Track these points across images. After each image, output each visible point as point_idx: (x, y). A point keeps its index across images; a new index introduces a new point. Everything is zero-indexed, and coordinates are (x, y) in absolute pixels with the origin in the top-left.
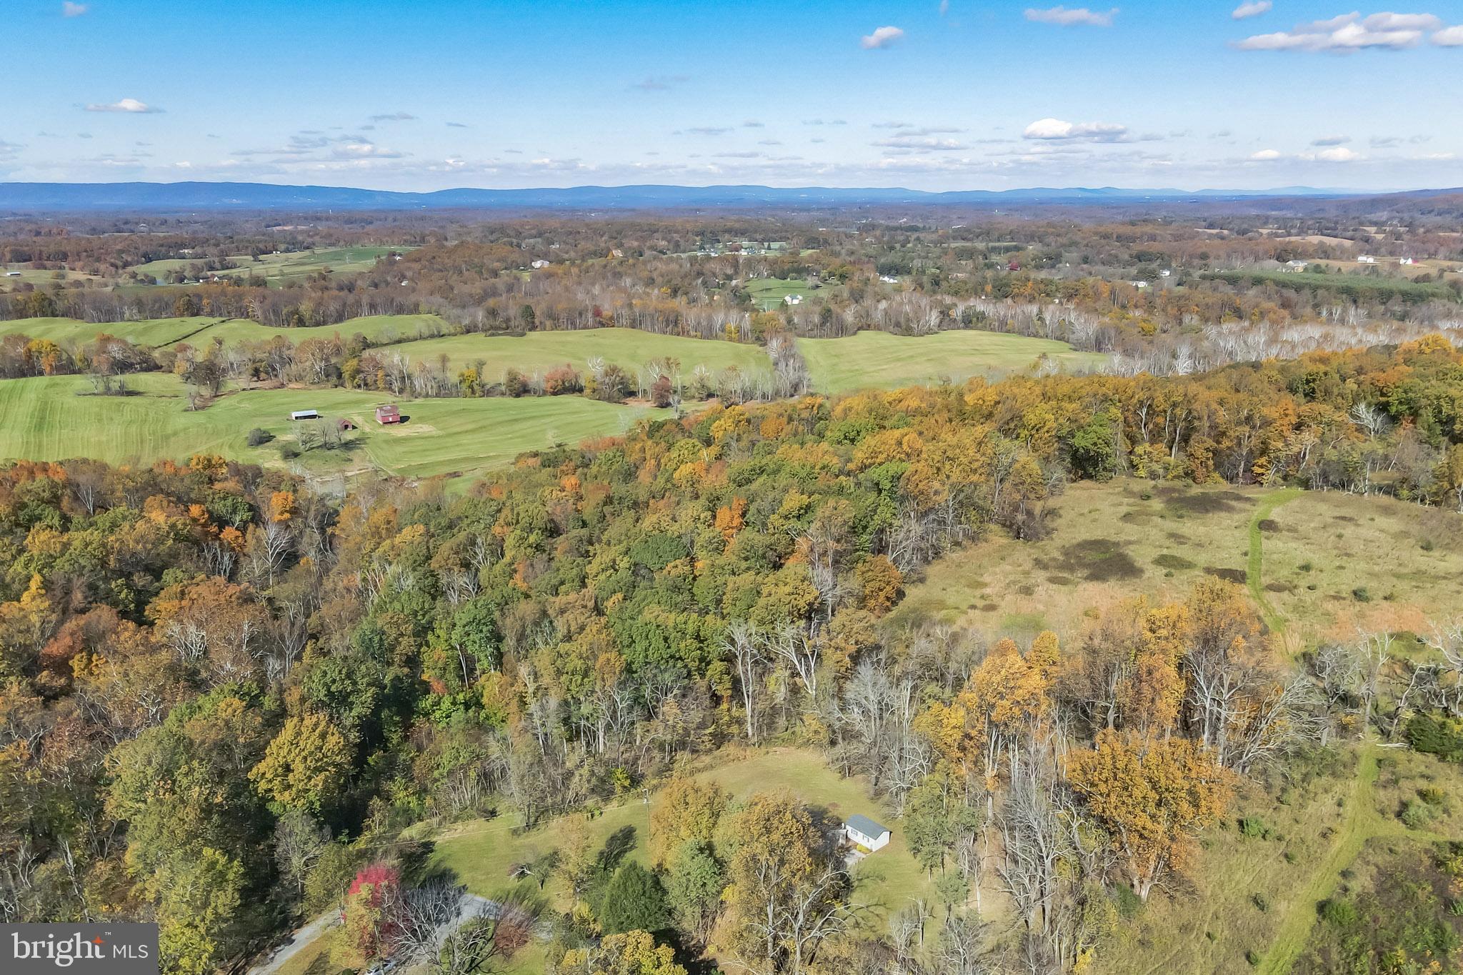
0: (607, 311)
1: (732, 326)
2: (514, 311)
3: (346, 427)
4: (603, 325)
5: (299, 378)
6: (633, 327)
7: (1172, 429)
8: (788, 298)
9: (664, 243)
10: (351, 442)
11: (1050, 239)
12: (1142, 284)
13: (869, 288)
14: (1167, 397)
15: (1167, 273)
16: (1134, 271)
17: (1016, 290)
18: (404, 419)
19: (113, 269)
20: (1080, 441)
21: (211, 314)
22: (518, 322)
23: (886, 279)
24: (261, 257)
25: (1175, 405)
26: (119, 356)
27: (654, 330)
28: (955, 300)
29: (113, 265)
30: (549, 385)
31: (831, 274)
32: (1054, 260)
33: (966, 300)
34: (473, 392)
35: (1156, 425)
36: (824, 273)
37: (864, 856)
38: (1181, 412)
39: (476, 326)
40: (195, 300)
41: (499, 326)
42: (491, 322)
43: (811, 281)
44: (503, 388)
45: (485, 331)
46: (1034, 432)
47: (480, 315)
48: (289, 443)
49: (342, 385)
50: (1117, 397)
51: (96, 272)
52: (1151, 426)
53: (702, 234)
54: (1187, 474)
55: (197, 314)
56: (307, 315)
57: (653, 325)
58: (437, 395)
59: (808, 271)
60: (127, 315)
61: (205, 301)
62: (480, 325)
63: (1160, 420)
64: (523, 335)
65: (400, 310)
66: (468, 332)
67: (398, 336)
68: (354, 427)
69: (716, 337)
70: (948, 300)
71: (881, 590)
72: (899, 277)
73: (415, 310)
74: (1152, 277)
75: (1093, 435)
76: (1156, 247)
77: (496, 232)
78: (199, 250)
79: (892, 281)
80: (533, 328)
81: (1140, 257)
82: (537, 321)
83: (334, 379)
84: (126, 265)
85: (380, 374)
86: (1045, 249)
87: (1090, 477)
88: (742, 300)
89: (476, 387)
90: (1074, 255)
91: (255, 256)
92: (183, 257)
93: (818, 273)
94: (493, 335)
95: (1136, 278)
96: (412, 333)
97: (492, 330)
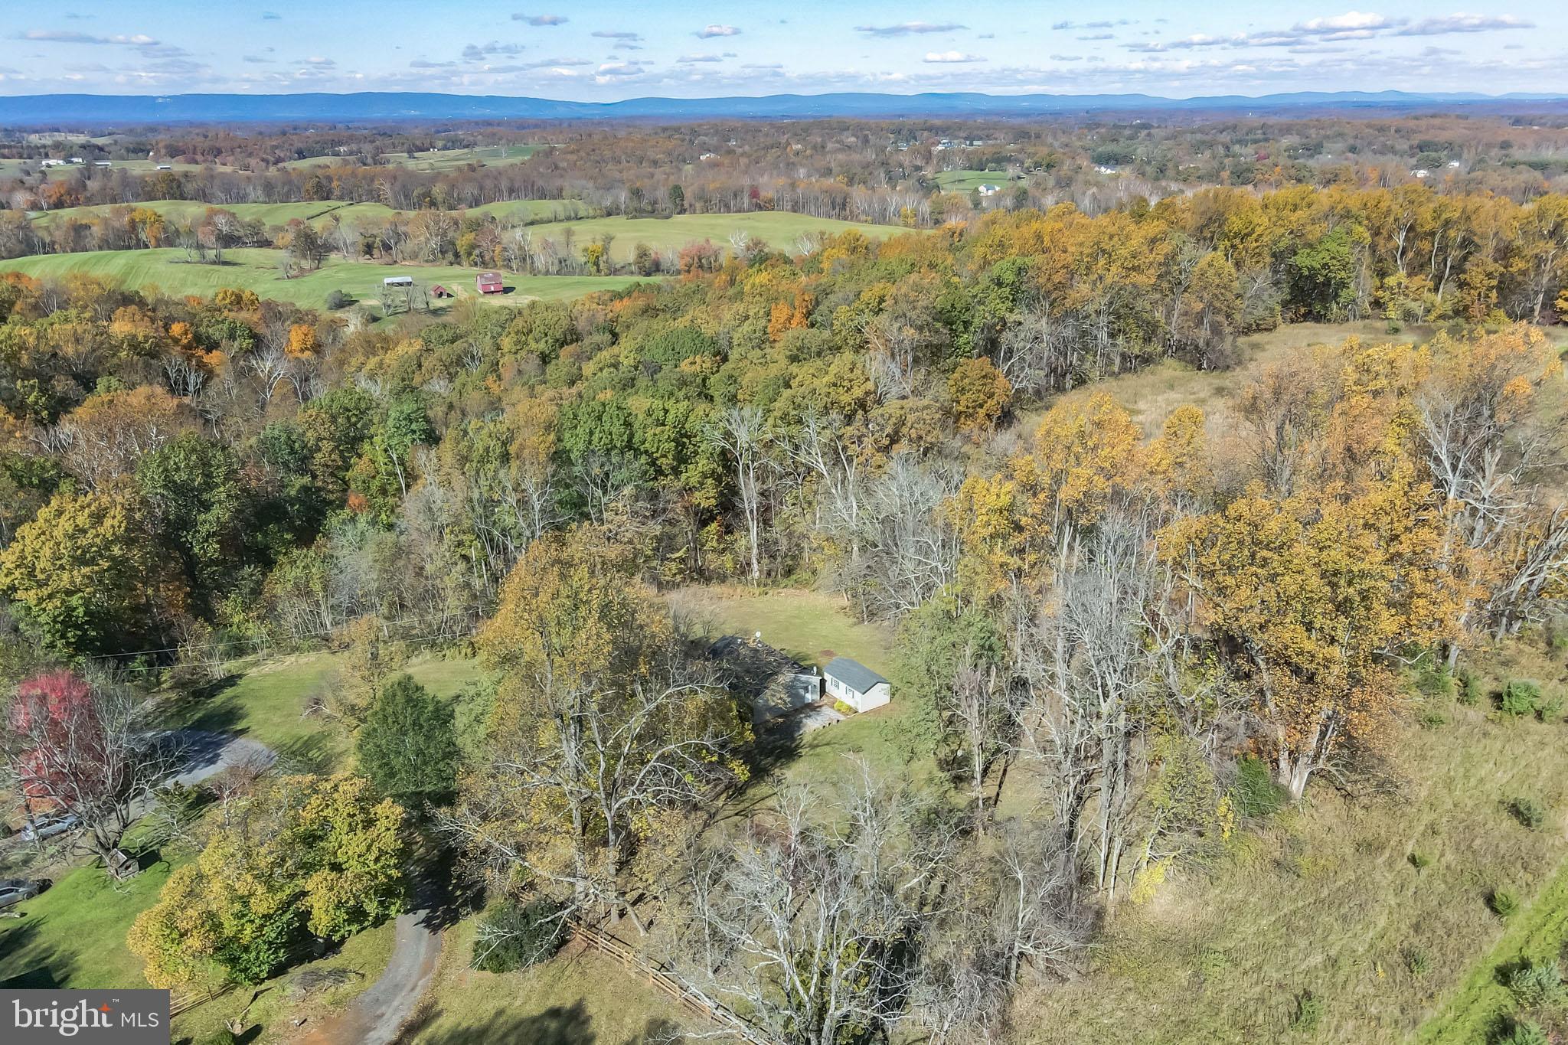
0: (767, 193)
1: (908, 209)
2: (662, 193)
3: (441, 295)
4: (761, 208)
5: (414, 256)
6: (795, 211)
7: (1441, 258)
8: (982, 189)
9: (853, 139)
10: (442, 309)
11: (1313, 132)
12: (1422, 173)
13: (1080, 177)
14: (1437, 213)
15: (1456, 164)
16: (1413, 161)
17: (1260, 176)
18: (507, 290)
19: (264, 164)
20: (1304, 260)
21: (341, 198)
22: (666, 203)
23: (1103, 169)
24: (416, 155)
25: (1447, 224)
26: (225, 229)
27: (819, 215)
28: (1181, 186)
29: (263, 160)
30: (683, 262)
31: (1037, 165)
32: (1314, 149)
33: (1194, 186)
34: (598, 271)
35: (1418, 253)
36: (1028, 163)
37: (842, 718)
38: (1456, 235)
39: (618, 208)
40: (324, 182)
41: (644, 207)
42: (635, 204)
43: (1012, 171)
44: (633, 268)
45: (626, 213)
46: (1237, 241)
47: (623, 196)
48: (372, 307)
49: (459, 264)
50: (1364, 213)
51: (247, 168)
52: (1410, 255)
53: (898, 132)
54: (1457, 313)
55: (328, 198)
56: (440, 198)
57: (818, 208)
58: (558, 273)
59: (1009, 160)
60: (252, 196)
61: (335, 184)
62: (623, 207)
63: (1425, 246)
64: (668, 217)
65: (543, 196)
66: (609, 214)
67: (532, 217)
68: (449, 295)
69: (889, 223)
70: (1174, 186)
71: (981, 406)
72: (1118, 168)
73: (559, 195)
74: (1435, 165)
75: (1324, 254)
76: (1443, 136)
77: (669, 130)
78: (354, 147)
79: (1109, 171)
80: (682, 211)
81: (1421, 148)
82: (686, 205)
83: (450, 256)
84: (278, 161)
85: (498, 249)
86: (1304, 141)
87: (1319, 318)
88: (928, 188)
89: (602, 265)
90: (1340, 146)
91: (410, 152)
92: (337, 154)
93: (1022, 163)
94: (635, 217)
95: (1417, 167)
96: (546, 214)
97: (638, 213)
